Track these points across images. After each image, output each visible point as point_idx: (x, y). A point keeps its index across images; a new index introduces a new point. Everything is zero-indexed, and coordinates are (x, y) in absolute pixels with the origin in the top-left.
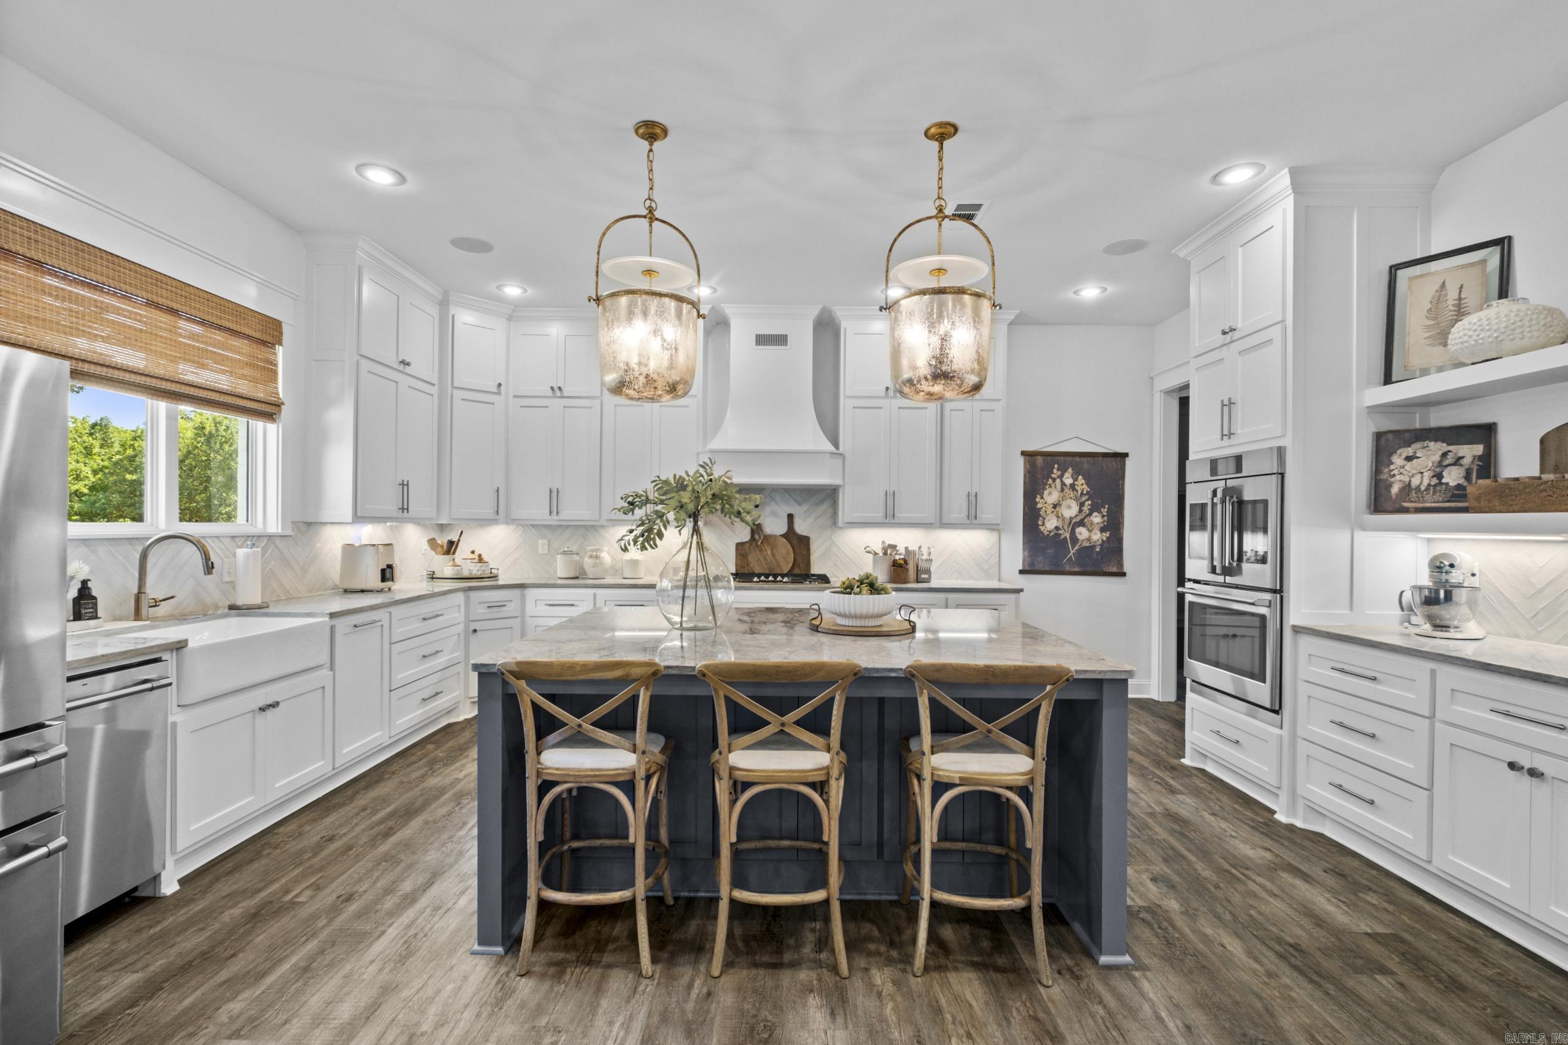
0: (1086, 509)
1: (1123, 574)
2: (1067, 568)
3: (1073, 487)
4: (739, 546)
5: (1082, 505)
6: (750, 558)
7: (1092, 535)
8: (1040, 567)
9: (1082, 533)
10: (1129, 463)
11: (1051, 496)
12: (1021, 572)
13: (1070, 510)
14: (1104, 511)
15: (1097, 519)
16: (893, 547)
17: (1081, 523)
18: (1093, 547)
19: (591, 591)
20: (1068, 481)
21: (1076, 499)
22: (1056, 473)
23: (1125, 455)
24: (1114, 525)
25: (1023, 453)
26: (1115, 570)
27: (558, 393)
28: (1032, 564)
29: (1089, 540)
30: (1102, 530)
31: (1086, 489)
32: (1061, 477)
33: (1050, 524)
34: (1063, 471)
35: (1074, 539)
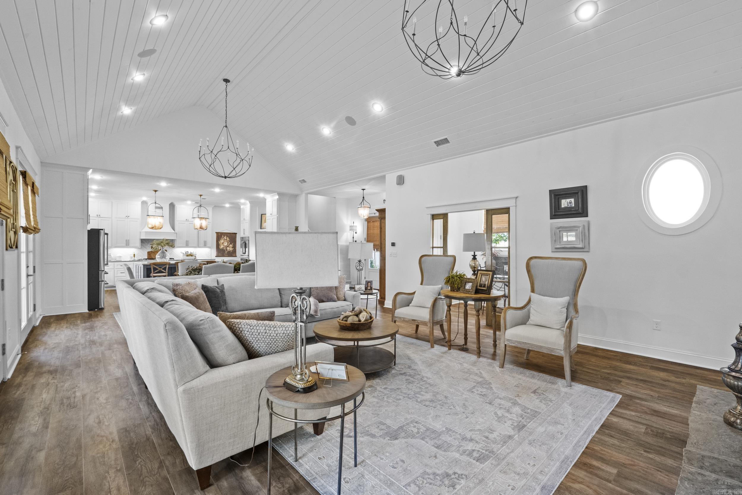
0: (229, 244)
1: (236, 256)
2: (225, 255)
3: (226, 239)
4: (148, 252)
5: (228, 243)
6: (151, 255)
7: (230, 249)
8: (219, 255)
9: (228, 248)
10: (237, 235)
11: (222, 241)
12: (216, 256)
13: (226, 244)
14: (233, 244)
15: (231, 246)
16: (188, 252)
17: (228, 247)
18: (230, 251)
19: (113, 263)
20: (225, 238)
21: (227, 242)
22: (223, 237)
23: (237, 233)
24: (234, 247)
25: (216, 233)
26: (235, 255)
27: (99, 216)
28: (218, 255)
29: (229, 250)
30: (232, 248)
31: (229, 240)
32: (224, 237)
33: (222, 247)
34: (224, 236)
35: (227, 250)
